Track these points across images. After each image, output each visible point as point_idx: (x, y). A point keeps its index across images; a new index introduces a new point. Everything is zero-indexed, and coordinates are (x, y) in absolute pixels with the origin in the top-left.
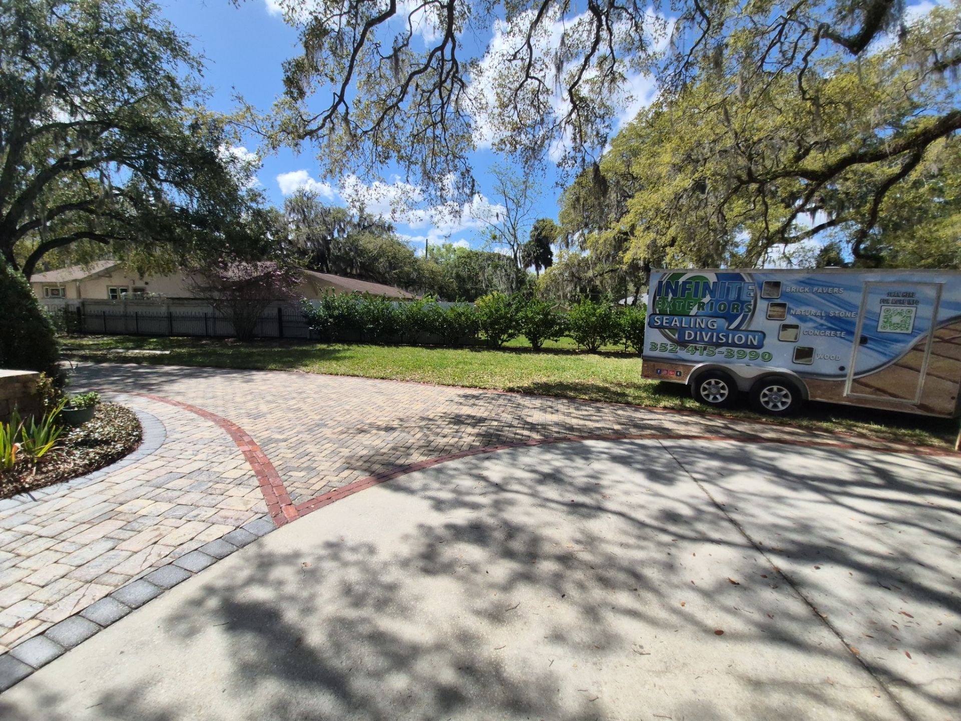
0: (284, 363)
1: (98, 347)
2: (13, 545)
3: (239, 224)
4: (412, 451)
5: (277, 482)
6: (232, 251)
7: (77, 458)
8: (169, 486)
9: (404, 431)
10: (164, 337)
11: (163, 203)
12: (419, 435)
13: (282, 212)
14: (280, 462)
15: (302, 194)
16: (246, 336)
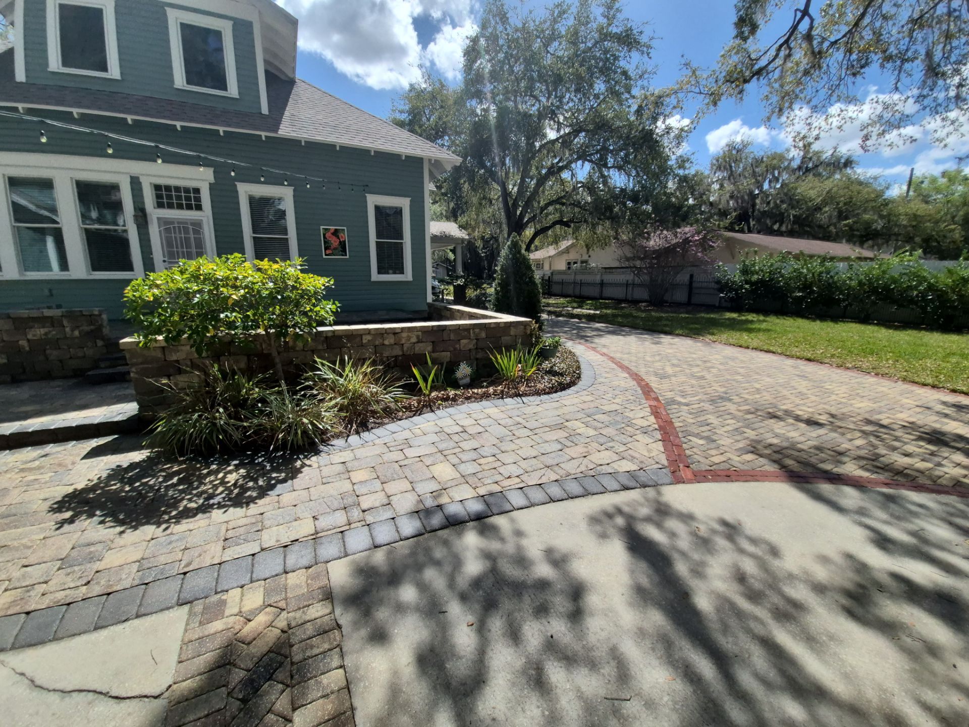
0: (691, 330)
1: (556, 305)
2: (512, 428)
3: (665, 194)
4: (845, 459)
5: (677, 441)
6: (656, 221)
7: (545, 382)
8: (596, 417)
9: (835, 431)
10: (596, 299)
11: (609, 187)
12: (860, 442)
13: (707, 173)
14: (681, 424)
15: (731, 146)
16: (657, 301)
